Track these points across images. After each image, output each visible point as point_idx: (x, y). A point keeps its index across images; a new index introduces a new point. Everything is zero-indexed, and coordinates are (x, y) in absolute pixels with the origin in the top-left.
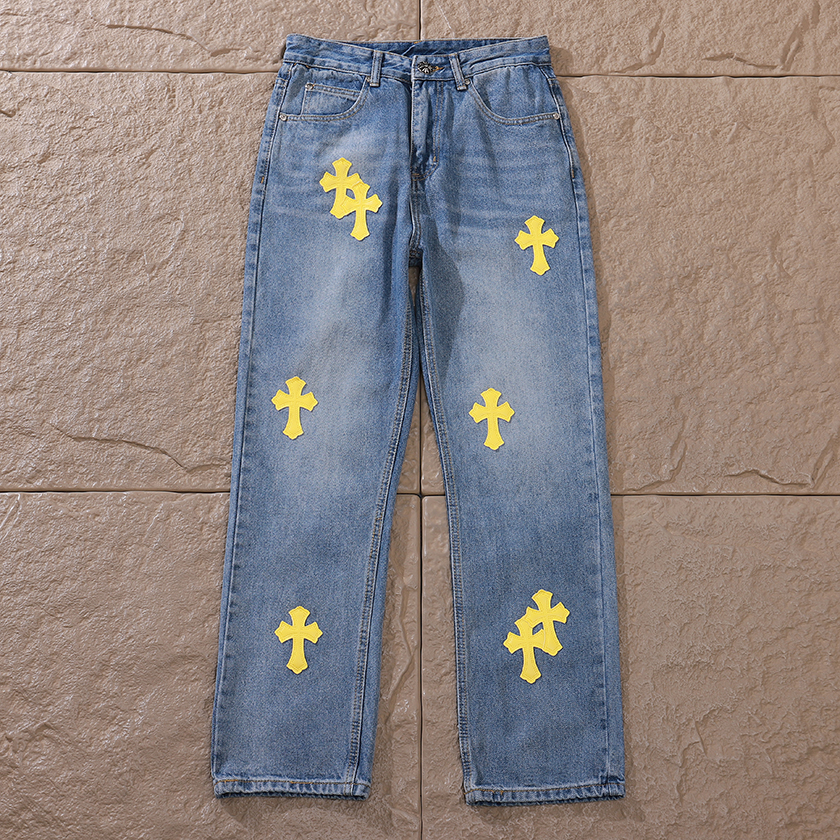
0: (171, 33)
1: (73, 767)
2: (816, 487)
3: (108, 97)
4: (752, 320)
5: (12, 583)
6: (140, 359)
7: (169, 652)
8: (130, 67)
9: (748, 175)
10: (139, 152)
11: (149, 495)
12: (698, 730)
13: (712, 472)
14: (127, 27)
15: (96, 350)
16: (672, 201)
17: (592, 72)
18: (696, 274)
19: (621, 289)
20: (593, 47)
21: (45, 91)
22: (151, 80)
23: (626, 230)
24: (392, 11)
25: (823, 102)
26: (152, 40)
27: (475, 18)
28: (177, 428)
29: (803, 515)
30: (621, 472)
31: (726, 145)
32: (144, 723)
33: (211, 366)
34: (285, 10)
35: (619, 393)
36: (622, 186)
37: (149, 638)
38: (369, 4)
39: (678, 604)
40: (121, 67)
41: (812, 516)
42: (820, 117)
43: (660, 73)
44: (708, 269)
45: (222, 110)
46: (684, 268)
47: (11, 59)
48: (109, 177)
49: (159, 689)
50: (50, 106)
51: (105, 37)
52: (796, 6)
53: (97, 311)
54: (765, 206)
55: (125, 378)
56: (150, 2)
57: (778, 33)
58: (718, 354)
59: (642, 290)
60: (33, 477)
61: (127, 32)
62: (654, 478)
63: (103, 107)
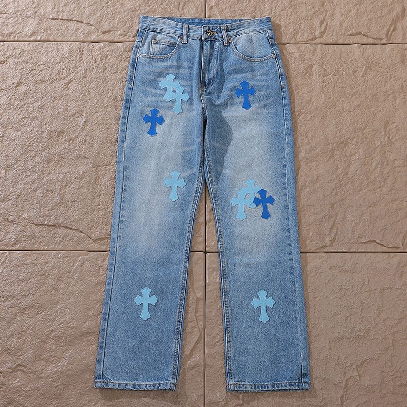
0: (82, 22)
1: (33, 383)
2: (404, 248)
3: (50, 55)
4: (373, 165)
5: (3, 296)
6: (67, 185)
7: (80, 331)
8: (61, 39)
9: (372, 92)
10: (64, 82)
11: (74, 253)
12: (357, 369)
13: (352, 241)
14: (61, 19)
15: (45, 180)
16: (334, 105)
17: (291, 42)
18: (346, 141)
19: (306, 150)
20: (292, 29)
21: (20, 51)
22: (72, 46)
23: (310, 120)
24: (192, 11)
26: (73, 26)
27: (234, 15)
28: (88, 220)
29: (400, 263)
30: (305, 241)
31: (360, 78)
32: (68, 364)
33: (103, 188)
34: (139, 11)
35: (304, 201)
36: (307, 98)
37: (70, 324)
38: (181, 8)
39: (342, 306)
40: (57, 39)
41: (404, 263)
43: (325, 42)
44: (353, 139)
45: (107, 61)
46: (340, 139)
47: (3, 35)
48: (49, 95)
49: (75, 349)
50: (22, 59)
51: (49, 25)
52: (393, 9)
53: (43, 161)
54: (381, 107)
55: (60, 194)
56: (72, 7)
57: (384, 22)
58: (355, 182)
59: (317, 150)
60: (14, 244)
61: (60, 22)
62: (322, 244)
63: (47, 59)
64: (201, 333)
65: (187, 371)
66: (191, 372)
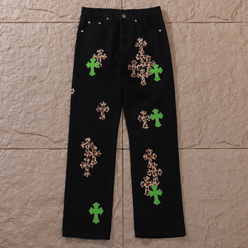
0: (48, 11)
1: (19, 229)
2: (243, 146)
3: (28, 31)
4: (224, 95)
6: (39, 109)
7: (47, 197)
8: (35, 21)
9: (223, 52)
10: (37, 47)
11: (43, 150)
12: (215, 219)
13: (211, 142)
14: (34, 9)
15: (25, 106)
16: (200, 60)
17: (174, 22)
18: (207, 81)
19: (183, 87)
20: (174, 14)
21: (10, 29)
22: (41, 25)
23: (185, 69)
24: (114, 4)
25: (244, 30)
26: (42, 13)
27: (139, 6)
28: (51, 130)
29: (240, 154)
30: (183, 142)
31: (216, 43)
32: (40, 217)
33: (60, 111)
34: (82, 4)
35: (182, 118)
36: (184, 56)
37: (41, 193)
38: (107, 2)
39: (206, 181)
40: (32, 21)
41: (243, 155)
42: (243, 34)
43: (194, 22)
44: (211, 80)
45: (62, 34)
46: (204, 80)
48: (27, 55)
49: (44, 208)
50: (11, 33)
51: (28, 13)
52: (235, 1)
53: (24, 95)
54: (228, 61)
55: (35, 115)
56: (41, 2)
57: (230, 9)
58: (213, 106)
59: (190, 87)
60: (7, 145)
61: (34, 11)
62: (193, 144)
63: (27, 33)
64: (120, 198)
66: (115, 221)
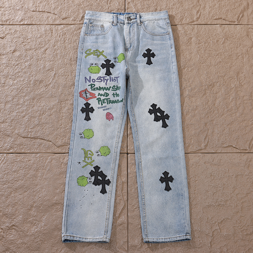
0: (51, 13)
1: (22, 239)
2: (250, 150)
3: (34, 33)
4: (230, 99)
5: (2, 181)
6: (43, 113)
7: (51, 202)
8: (40, 23)
9: (229, 54)
10: (43, 49)
11: (46, 154)
12: (218, 225)
13: (218, 146)
14: (38, 11)
15: (30, 110)
16: (205, 62)
17: (179, 24)
18: (213, 84)
19: (189, 90)
20: (179, 16)
21: (14, 31)
22: (46, 27)
23: (191, 71)
24: (116, 5)
25: (250, 32)
26: (45, 15)
27: (143, 7)
28: (54, 134)
29: (247, 159)
30: (189, 146)
31: (221, 45)
32: (44, 225)
33: (64, 115)
34: (83, 5)
35: (188, 122)
36: (189, 58)
37: (45, 198)
38: (109, 3)
39: (212, 186)
40: (37, 23)
41: (250, 159)
42: (249, 37)
43: (200, 24)
44: (217, 83)
45: (65, 36)
46: (209, 82)
47: (2, 21)
48: (34, 57)
49: (49, 214)
50: (15, 36)
51: (32, 15)
52: (242, 4)
53: (30, 99)
54: (234, 63)
55: (39, 119)
56: (44, 4)
57: (236, 12)
58: (220, 110)
59: (196, 90)
60: (10, 149)
61: (38, 13)
62: (199, 148)
63: (32, 36)
64: (125, 204)
65: (117, 227)
66: (119, 227)
